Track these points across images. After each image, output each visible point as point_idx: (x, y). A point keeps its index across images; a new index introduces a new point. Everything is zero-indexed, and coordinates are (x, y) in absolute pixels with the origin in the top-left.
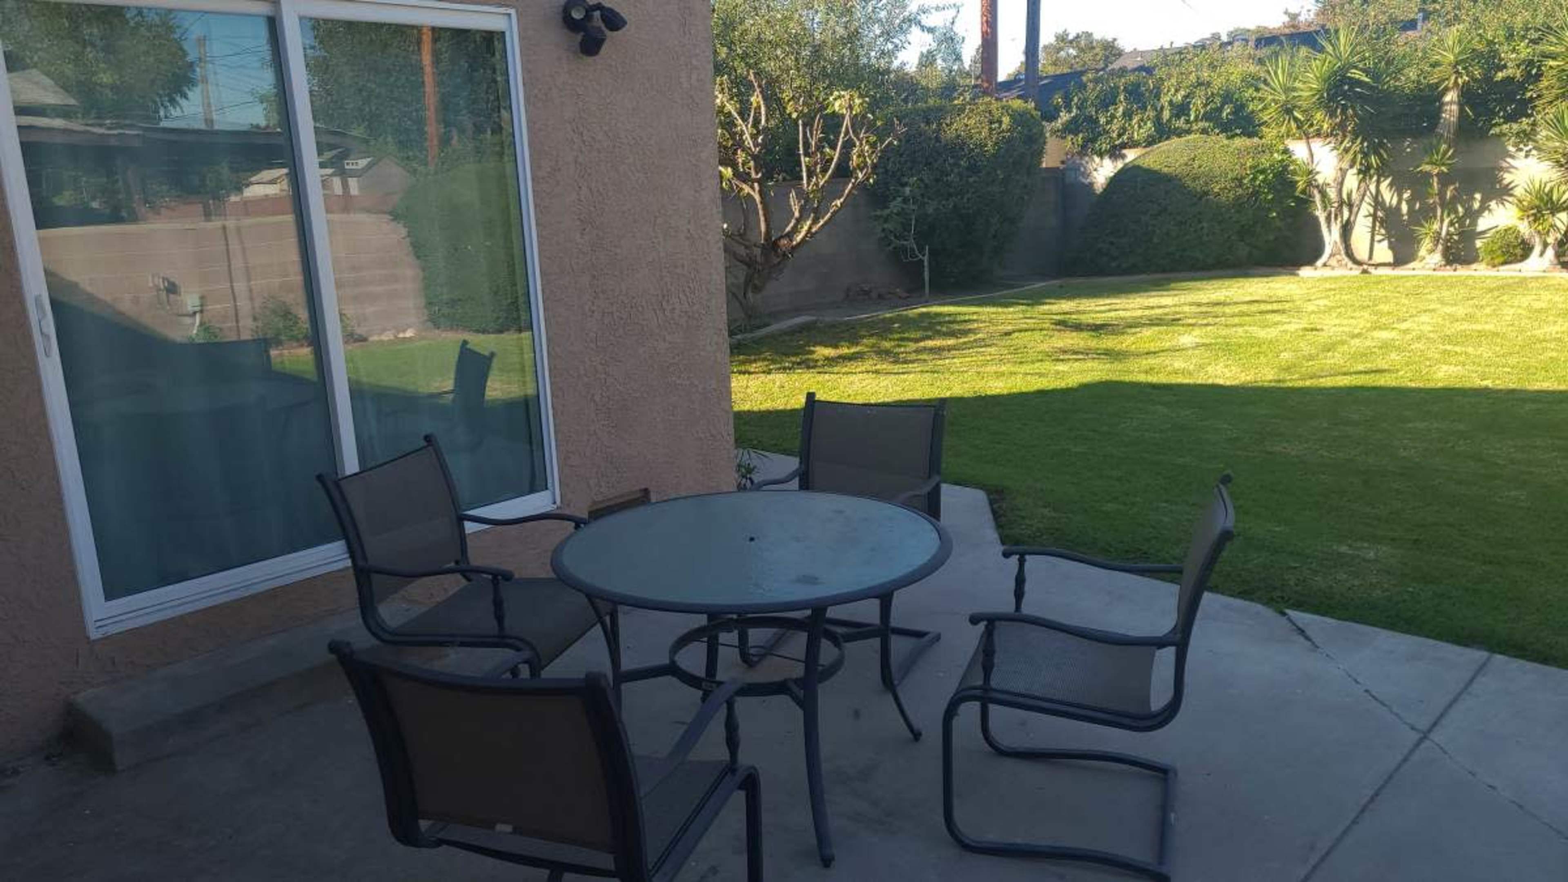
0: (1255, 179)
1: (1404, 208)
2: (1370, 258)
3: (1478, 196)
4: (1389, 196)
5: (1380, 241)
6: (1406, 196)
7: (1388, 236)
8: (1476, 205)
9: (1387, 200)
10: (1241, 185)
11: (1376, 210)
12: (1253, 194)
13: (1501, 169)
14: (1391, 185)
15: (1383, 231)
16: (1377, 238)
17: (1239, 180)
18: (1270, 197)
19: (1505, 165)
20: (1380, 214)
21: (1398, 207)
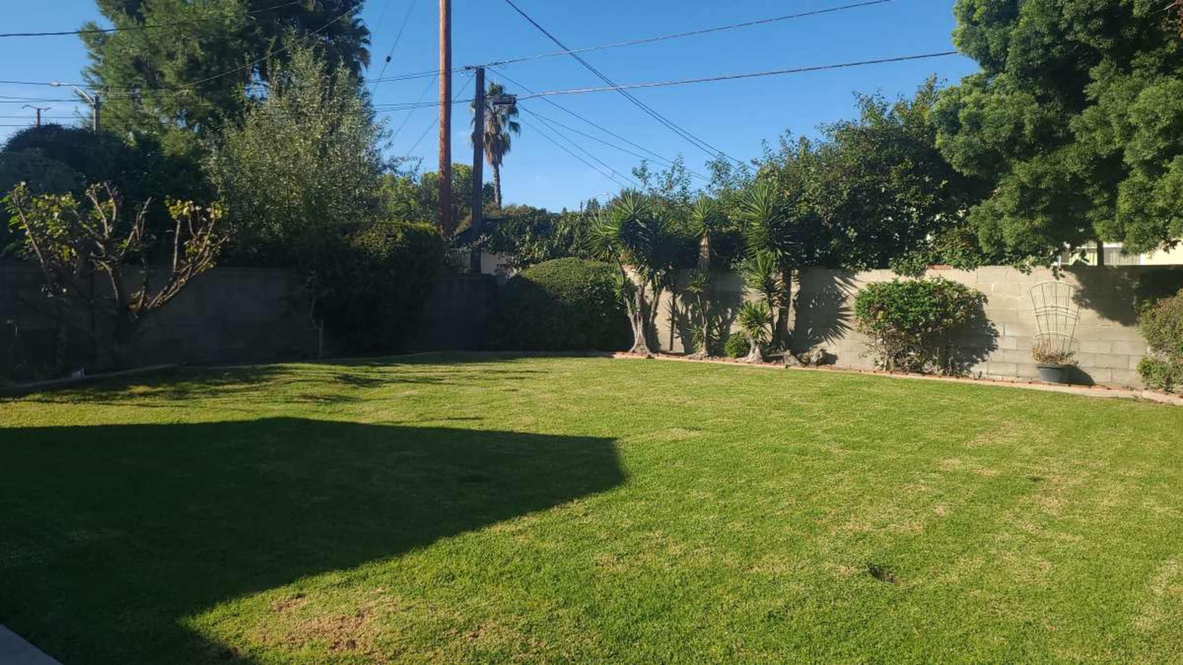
0: (592, 289)
1: (690, 315)
2: (671, 349)
3: (730, 310)
4: (681, 308)
5: (677, 338)
6: (690, 307)
7: (681, 335)
8: (729, 316)
9: (680, 309)
10: (581, 293)
11: (673, 316)
12: (590, 299)
13: (742, 293)
14: (682, 299)
15: (678, 331)
16: (675, 335)
17: (580, 289)
18: (602, 302)
19: (743, 290)
20: (676, 319)
21: (686, 315)
